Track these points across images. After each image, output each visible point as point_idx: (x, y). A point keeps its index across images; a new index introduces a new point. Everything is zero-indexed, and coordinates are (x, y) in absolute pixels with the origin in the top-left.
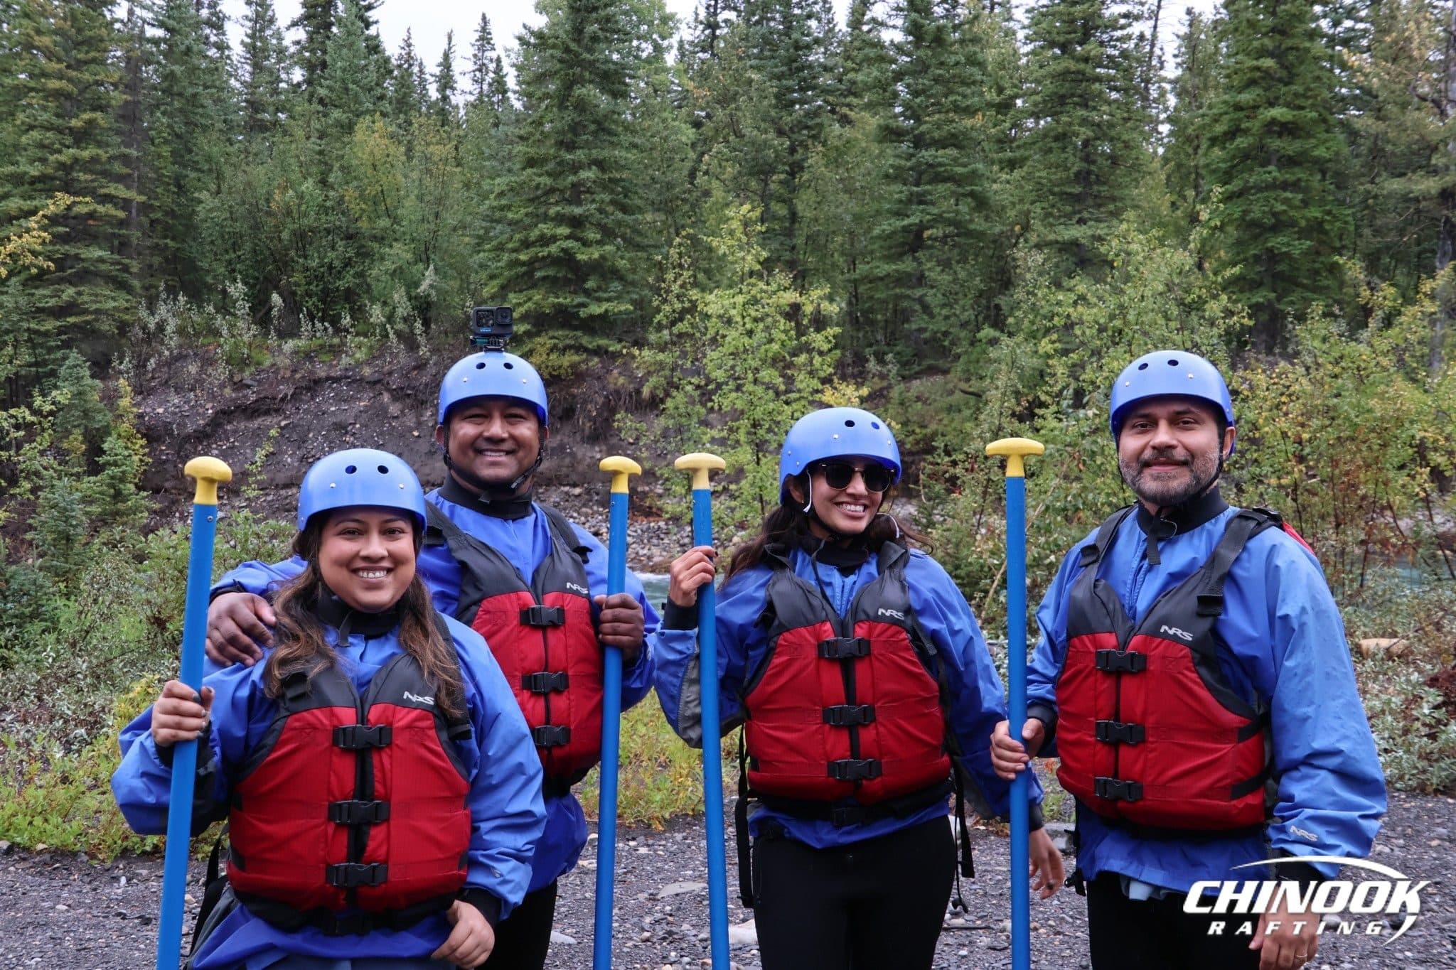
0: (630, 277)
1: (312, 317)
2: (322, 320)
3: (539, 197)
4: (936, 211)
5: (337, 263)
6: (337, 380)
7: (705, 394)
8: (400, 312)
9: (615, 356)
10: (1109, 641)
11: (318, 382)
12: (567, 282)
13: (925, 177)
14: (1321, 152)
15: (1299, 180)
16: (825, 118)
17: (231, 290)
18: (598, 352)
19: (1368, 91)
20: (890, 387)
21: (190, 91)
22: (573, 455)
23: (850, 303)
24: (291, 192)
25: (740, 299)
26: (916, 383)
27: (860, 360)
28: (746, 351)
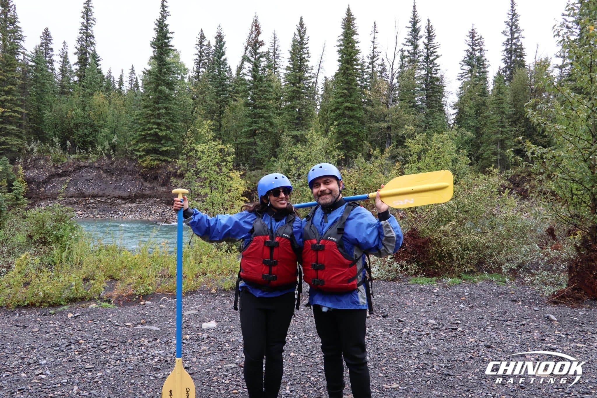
0: (174, 140)
1: (79, 148)
2: (83, 149)
3: (148, 117)
4: (259, 126)
5: (87, 133)
6: (87, 167)
7: (197, 173)
8: (106, 148)
9: (169, 162)
10: (315, 241)
11: (81, 167)
12: (156, 141)
13: (257, 116)
14: (358, 115)
15: (353, 122)
16: (229, 99)
17: (55, 140)
18: (165, 161)
19: (370, 101)
20: (246, 173)
21: (42, 81)
22: (157, 189)
23: (236, 150)
24: (74, 112)
25: (207, 147)
26: (253, 172)
27: (238, 165)
28: (208, 161)
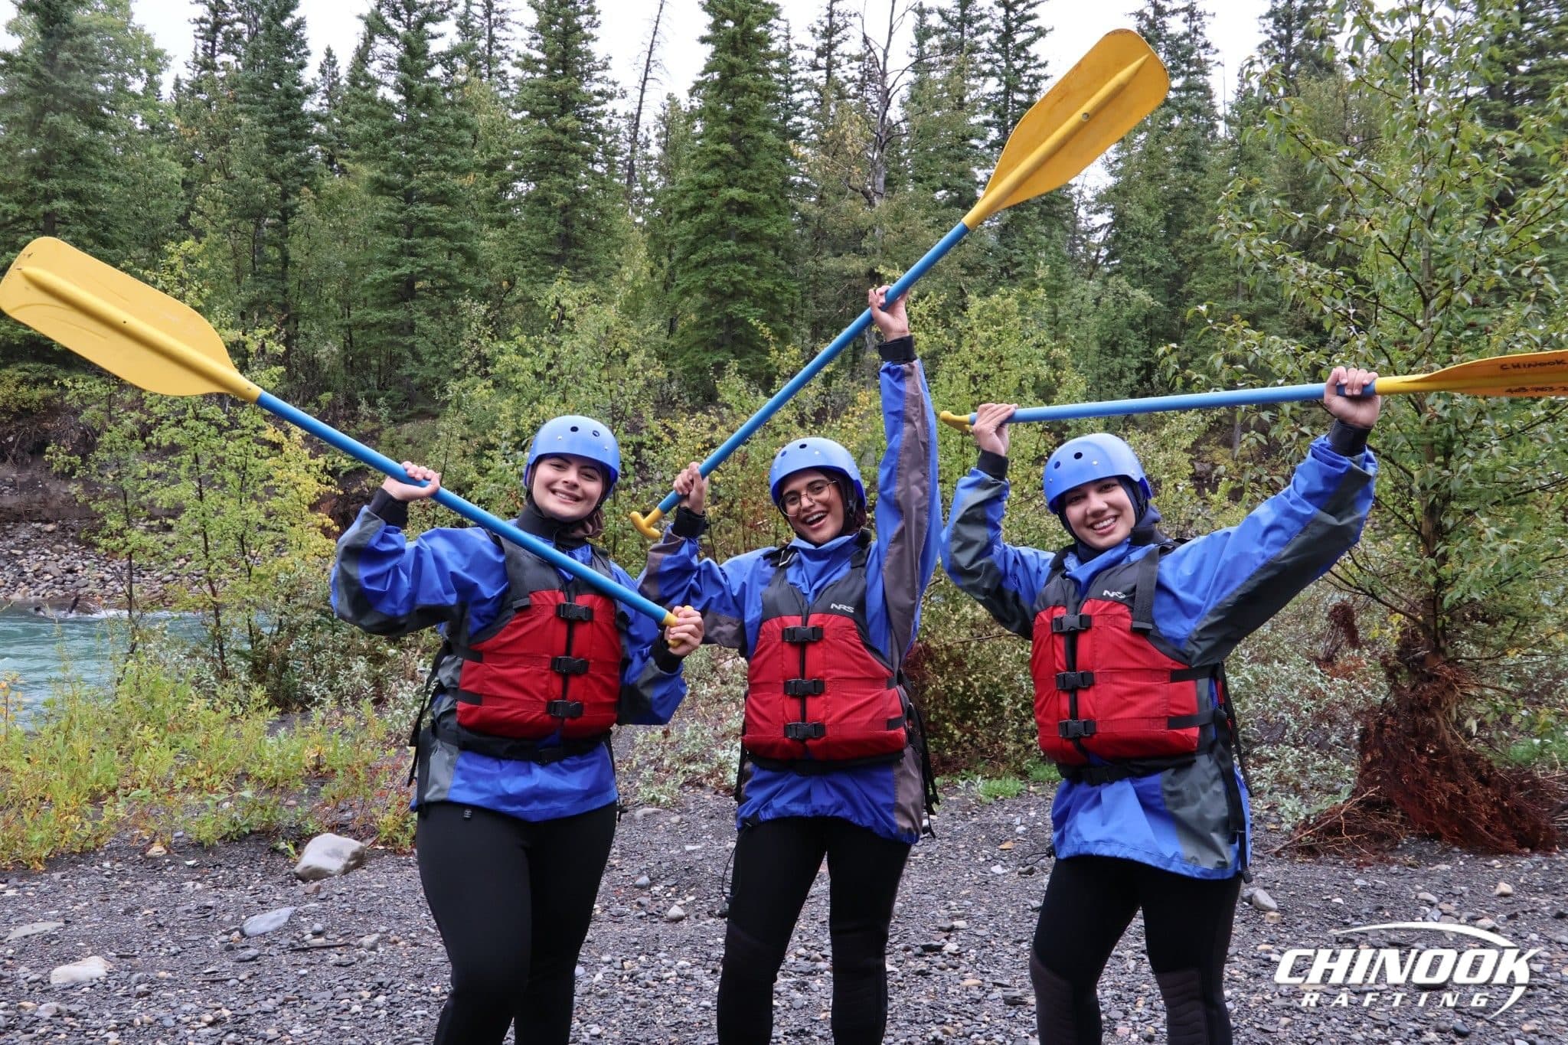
3: (8, 225)
4: (426, 263)
13: (416, 231)
14: (772, 231)
15: (754, 254)
20: (381, 429)
22: (45, 491)
23: (343, 347)
26: (407, 426)
